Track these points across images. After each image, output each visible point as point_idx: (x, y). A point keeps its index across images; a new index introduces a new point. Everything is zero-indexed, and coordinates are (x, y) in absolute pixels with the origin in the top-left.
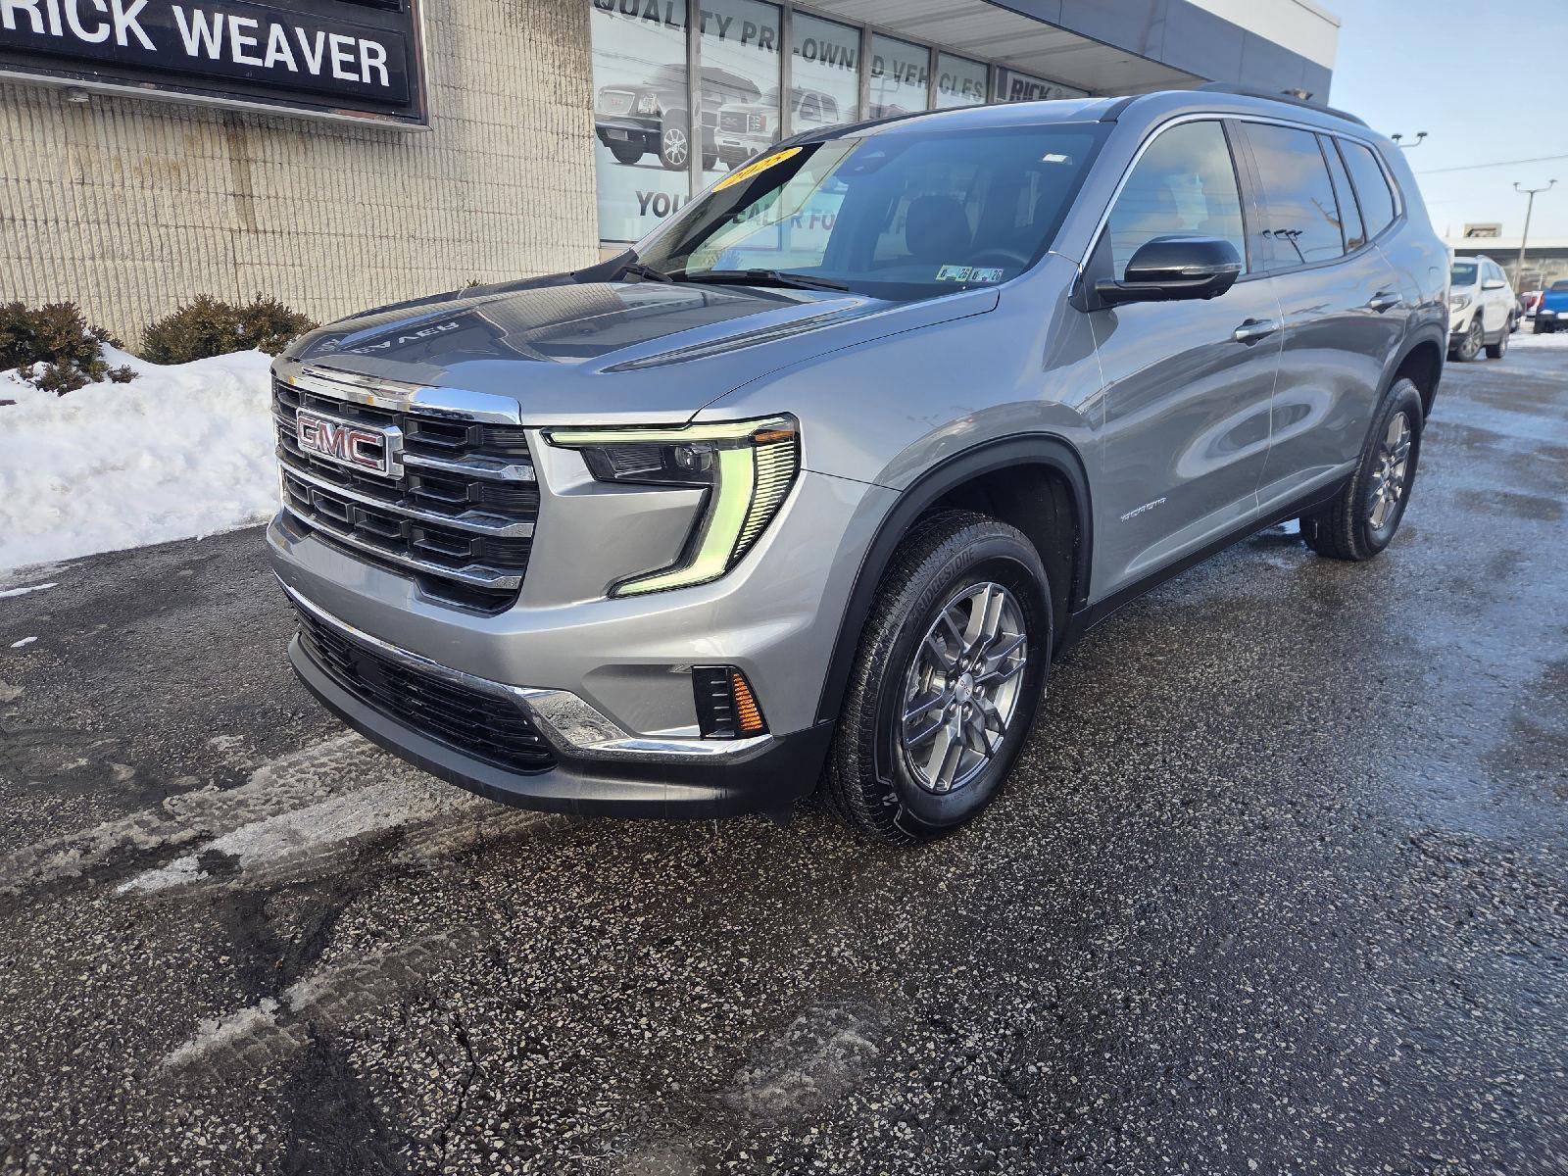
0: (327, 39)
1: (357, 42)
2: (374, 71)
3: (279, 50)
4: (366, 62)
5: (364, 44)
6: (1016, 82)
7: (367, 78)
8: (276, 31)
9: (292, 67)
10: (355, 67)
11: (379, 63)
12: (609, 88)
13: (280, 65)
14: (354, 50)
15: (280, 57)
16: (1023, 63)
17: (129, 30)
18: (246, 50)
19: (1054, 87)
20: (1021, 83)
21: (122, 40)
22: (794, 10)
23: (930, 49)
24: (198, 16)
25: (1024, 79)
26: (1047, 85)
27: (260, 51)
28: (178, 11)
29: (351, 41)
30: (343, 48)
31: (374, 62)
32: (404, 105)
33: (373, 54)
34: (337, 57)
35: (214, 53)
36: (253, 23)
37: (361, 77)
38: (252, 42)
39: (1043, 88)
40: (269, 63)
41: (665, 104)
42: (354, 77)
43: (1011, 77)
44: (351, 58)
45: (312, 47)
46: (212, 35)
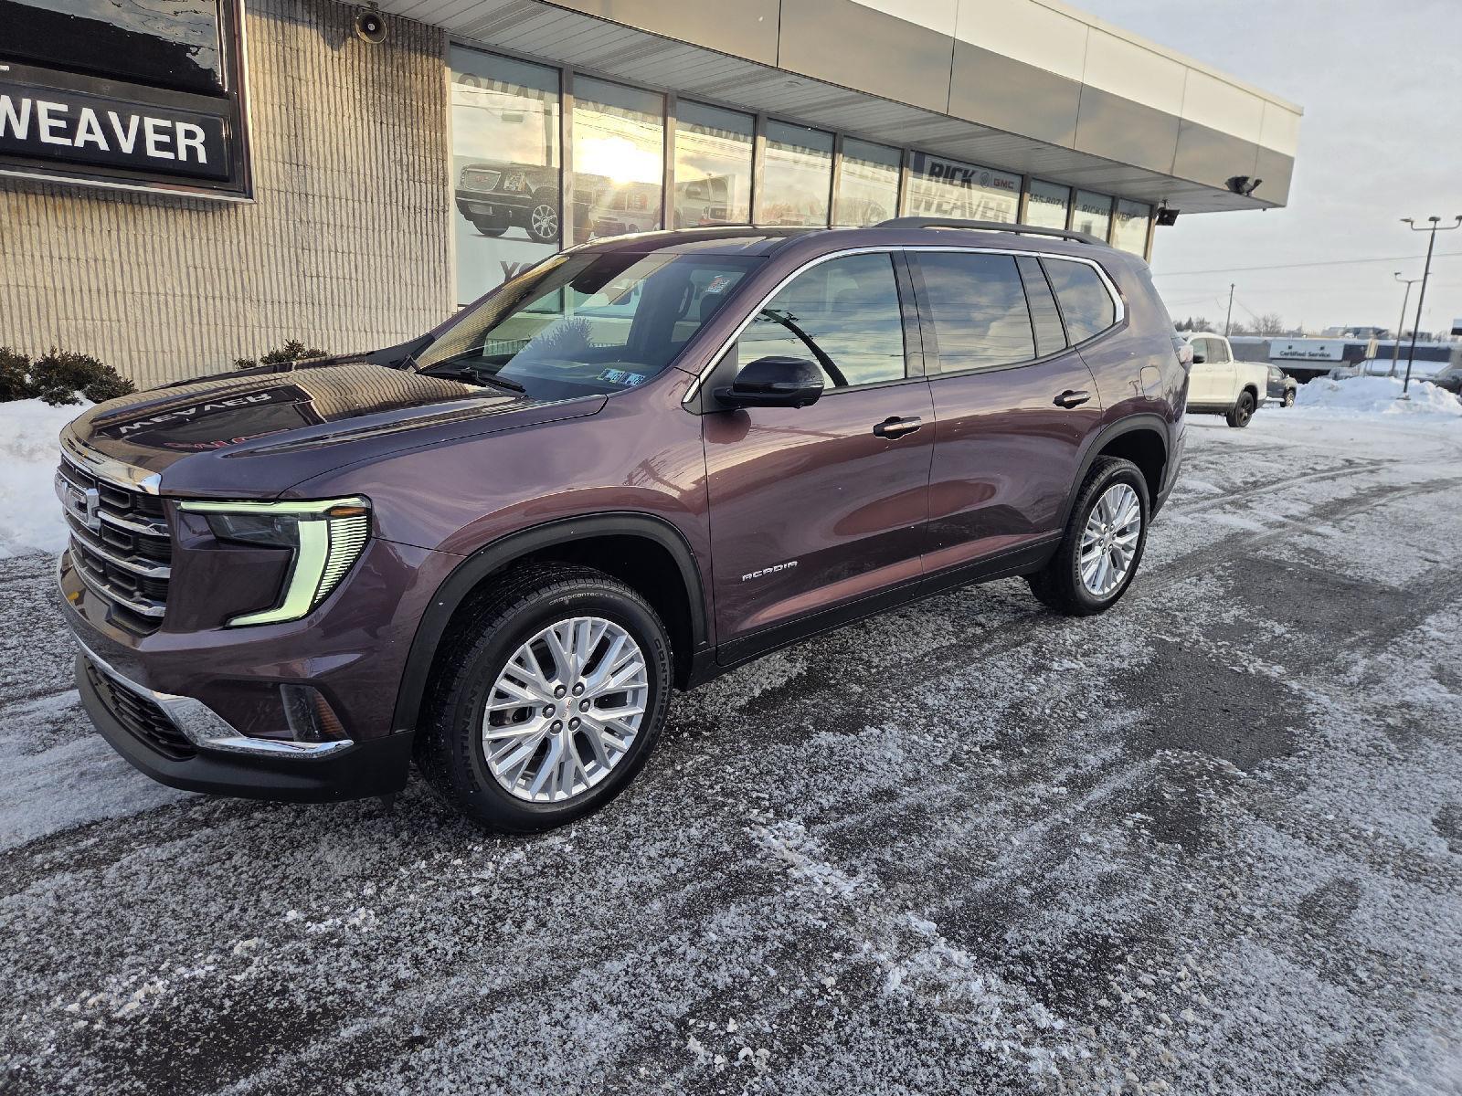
0: (141, 121)
1: (174, 127)
2: (191, 151)
3: (90, 131)
4: (182, 142)
5: (181, 127)
6: (934, 165)
7: (183, 156)
8: (87, 115)
9: (104, 146)
10: (172, 147)
11: (198, 143)
13: (91, 145)
14: (172, 133)
15: (90, 138)
16: (943, 148)
18: (54, 131)
19: (980, 171)
20: (941, 167)
22: (679, 98)
23: (835, 134)
24: (5, 101)
25: (945, 163)
26: (971, 168)
27: (70, 132)
29: (167, 124)
30: (158, 130)
31: (190, 142)
32: (228, 181)
33: (190, 135)
34: (151, 138)
35: (21, 133)
36: (63, 108)
37: (176, 155)
38: (62, 124)
39: (966, 172)
40: (79, 143)
41: (533, 183)
42: (170, 156)
43: (928, 161)
44: (166, 139)
45: (126, 129)
46: (19, 118)
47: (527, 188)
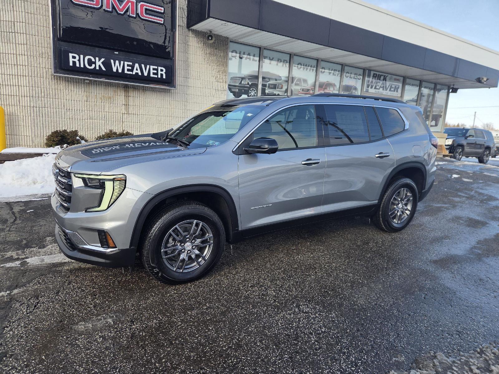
0: (150, 67)
1: (158, 68)
2: (162, 75)
3: (137, 70)
4: (160, 72)
5: (160, 68)
6: (374, 74)
7: (159, 76)
8: (137, 65)
9: (140, 74)
10: (157, 74)
11: (163, 73)
12: (233, 77)
13: (137, 74)
14: (157, 70)
15: (137, 72)
16: (377, 69)
17: (99, 66)
18: (128, 70)
19: (390, 76)
20: (376, 74)
21: (97, 68)
22: (294, 55)
23: (342, 65)
24: (117, 62)
25: (378, 73)
27: (132, 70)
28: (112, 61)
29: (156, 67)
30: (154, 69)
31: (162, 73)
32: (170, 83)
33: (162, 70)
34: (152, 71)
35: (120, 71)
36: (131, 64)
37: (158, 76)
38: (130, 68)
39: (385, 76)
40: (134, 73)
41: (250, 82)
42: (156, 76)
43: (372, 73)
44: (155, 72)
45: (146, 69)
46: (120, 66)
47: (248, 84)
